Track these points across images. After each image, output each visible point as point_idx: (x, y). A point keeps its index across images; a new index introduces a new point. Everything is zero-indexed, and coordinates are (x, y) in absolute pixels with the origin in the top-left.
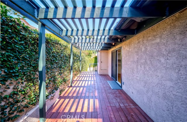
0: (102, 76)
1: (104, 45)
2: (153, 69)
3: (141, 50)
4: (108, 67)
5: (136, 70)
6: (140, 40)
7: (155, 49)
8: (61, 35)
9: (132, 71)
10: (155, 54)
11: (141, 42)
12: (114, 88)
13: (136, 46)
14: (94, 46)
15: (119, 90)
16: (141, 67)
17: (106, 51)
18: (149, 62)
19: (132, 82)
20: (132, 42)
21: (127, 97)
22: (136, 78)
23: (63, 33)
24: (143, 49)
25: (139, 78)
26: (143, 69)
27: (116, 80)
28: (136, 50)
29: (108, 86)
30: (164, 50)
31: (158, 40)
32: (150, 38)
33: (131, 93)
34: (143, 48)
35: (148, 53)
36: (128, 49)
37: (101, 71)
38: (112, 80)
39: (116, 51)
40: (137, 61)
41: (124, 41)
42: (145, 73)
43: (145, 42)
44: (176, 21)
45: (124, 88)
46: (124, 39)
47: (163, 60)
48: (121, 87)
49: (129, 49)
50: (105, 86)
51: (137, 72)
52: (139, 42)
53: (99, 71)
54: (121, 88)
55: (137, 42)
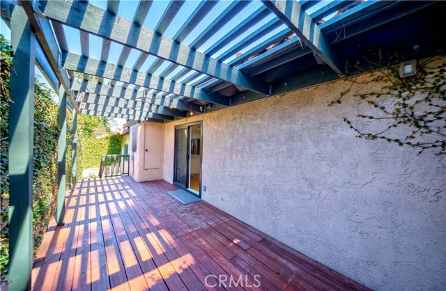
0: (148, 184)
1: (164, 111)
2: (253, 158)
3: (238, 131)
4: (162, 161)
5: (229, 162)
6: (236, 116)
7: (256, 131)
8: (60, 63)
9: (222, 163)
10: (255, 138)
11: (238, 120)
12: (188, 202)
13: (230, 123)
14: (138, 109)
15: (198, 203)
16: (237, 156)
17: (159, 124)
18: (247, 149)
19: (222, 183)
20: (224, 117)
21: (214, 210)
22: (229, 175)
23: (66, 61)
24: (240, 130)
25: (233, 174)
26: (240, 159)
27: (187, 187)
28: (230, 130)
29: (174, 201)
30: (264, 134)
31: (259, 121)
32: (250, 116)
33: (220, 200)
34: (240, 128)
35: (246, 136)
36: (216, 127)
37: (146, 171)
38: (178, 189)
39: (189, 127)
40: (231, 147)
41: (207, 111)
42: (243, 164)
43: (243, 120)
44: (277, 103)
45: (206, 197)
46: (209, 107)
47: (263, 146)
48: (200, 196)
49: (218, 126)
50: (166, 203)
51: (231, 164)
52: (235, 119)
53: (140, 172)
54: (199, 199)
55: (232, 117)
